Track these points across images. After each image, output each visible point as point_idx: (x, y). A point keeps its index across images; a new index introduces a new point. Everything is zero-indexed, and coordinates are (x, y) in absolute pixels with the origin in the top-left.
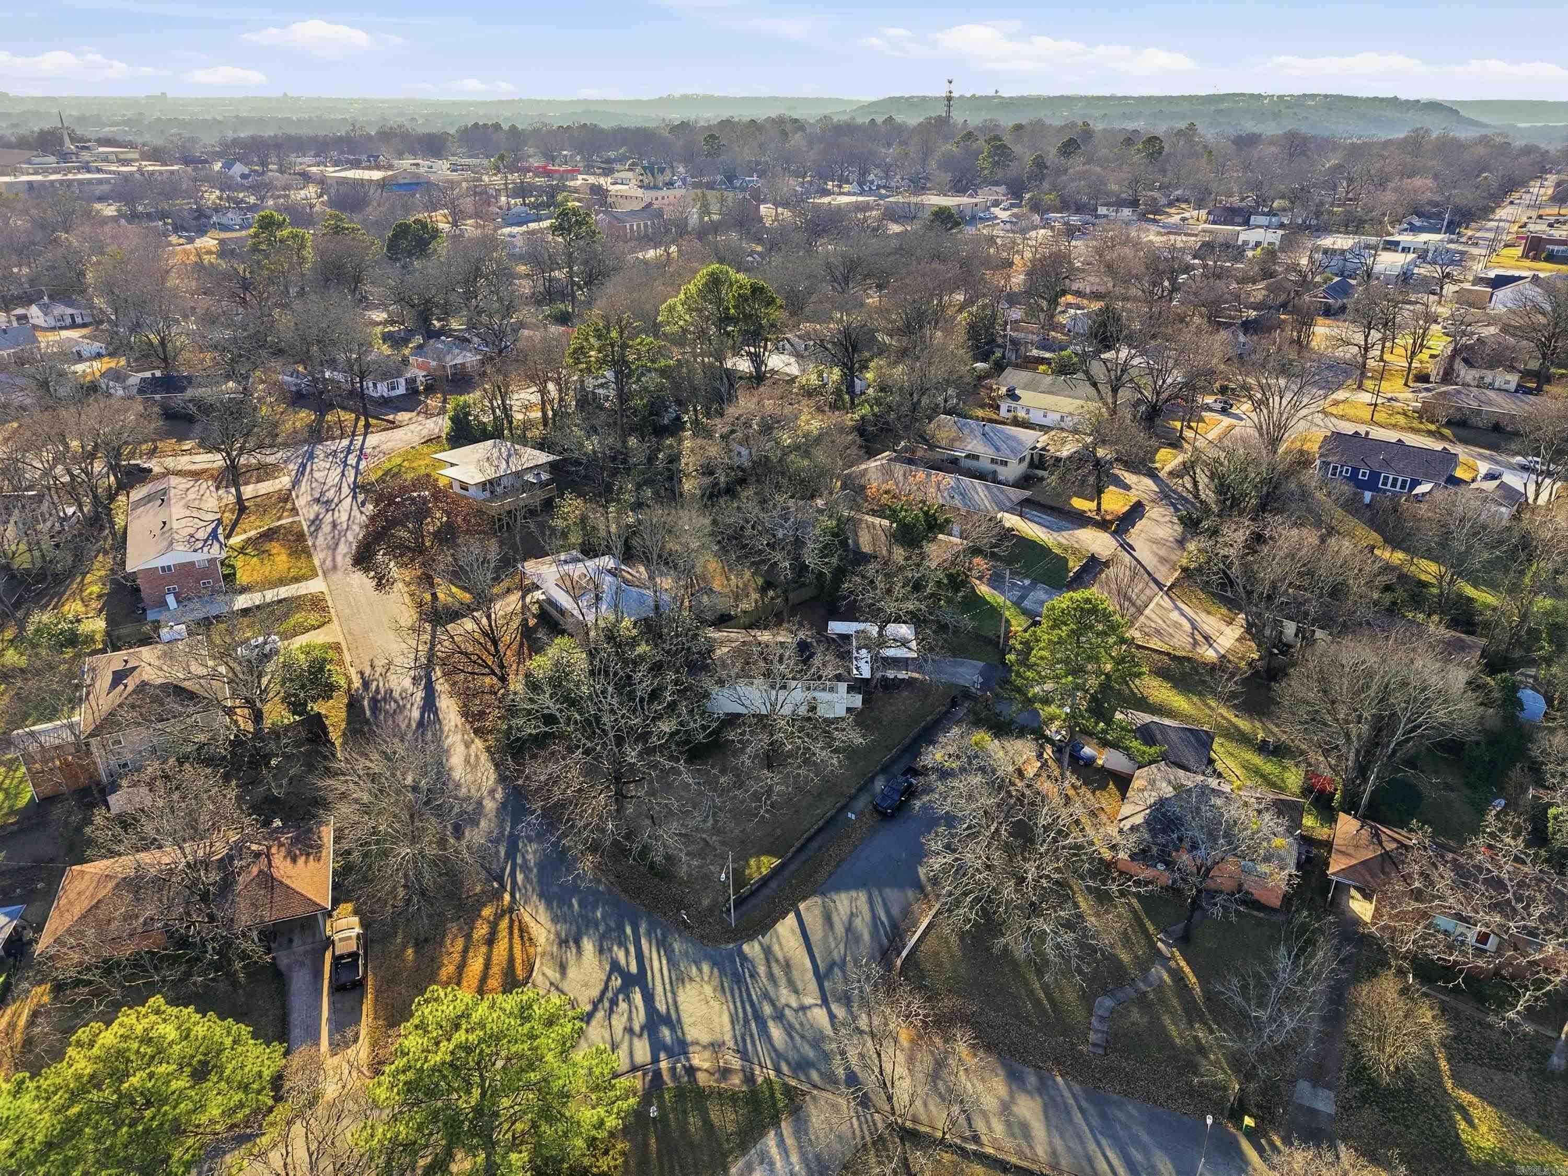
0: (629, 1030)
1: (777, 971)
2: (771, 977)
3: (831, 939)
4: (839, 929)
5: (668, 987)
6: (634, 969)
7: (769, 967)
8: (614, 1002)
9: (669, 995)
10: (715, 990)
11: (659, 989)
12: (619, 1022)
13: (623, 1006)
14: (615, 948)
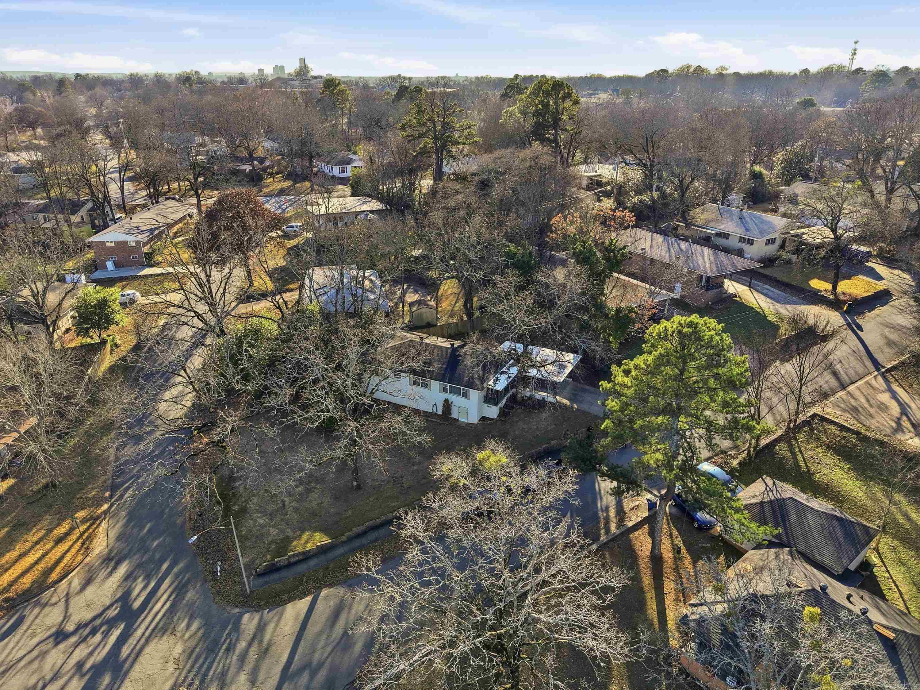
0: (80, 665)
1: (253, 652)
2: (243, 658)
3: (324, 637)
4: (339, 629)
5: (149, 632)
6: (136, 605)
7: (250, 645)
8: (93, 632)
9: (143, 641)
10: (184, 652)
11: (139, 632)
12: (80, 653)
13: (98, 637)
14: (141, 579)
